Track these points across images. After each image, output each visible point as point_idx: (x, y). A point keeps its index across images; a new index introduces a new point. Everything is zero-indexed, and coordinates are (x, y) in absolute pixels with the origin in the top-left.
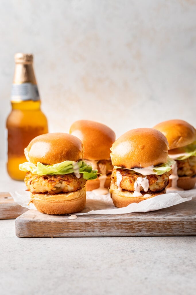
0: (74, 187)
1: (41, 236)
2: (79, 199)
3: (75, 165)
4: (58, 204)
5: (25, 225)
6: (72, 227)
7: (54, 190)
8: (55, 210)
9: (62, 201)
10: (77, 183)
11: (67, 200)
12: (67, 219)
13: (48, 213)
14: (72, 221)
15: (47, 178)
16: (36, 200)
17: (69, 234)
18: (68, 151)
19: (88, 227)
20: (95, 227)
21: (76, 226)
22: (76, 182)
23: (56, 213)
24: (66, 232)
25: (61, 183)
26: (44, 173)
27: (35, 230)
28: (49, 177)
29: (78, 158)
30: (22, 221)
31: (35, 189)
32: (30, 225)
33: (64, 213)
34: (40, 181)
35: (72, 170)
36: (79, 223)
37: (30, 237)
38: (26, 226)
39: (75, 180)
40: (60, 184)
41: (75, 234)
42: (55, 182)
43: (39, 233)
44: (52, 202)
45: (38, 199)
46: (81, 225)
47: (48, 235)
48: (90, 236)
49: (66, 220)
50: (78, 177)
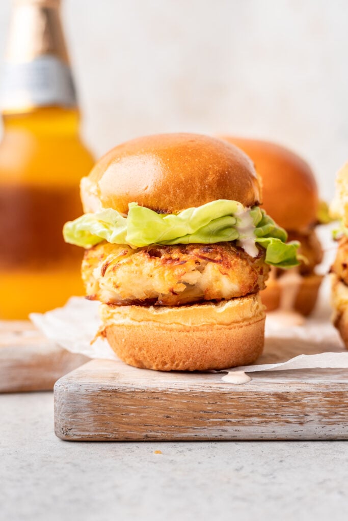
0: (242, 282)
1: (135, 438)
2: (255, 322)
3: (244, 215)
4: (190, 334)
5: (87, 401)
6: (235, 407)
7: (180, 292)
8: (180, 355)
9: (203, 325)
10: (250, 273)
11: (220, 324)
12: (219, 382)
13: (157, 365)
14: (234, 388)
15: (158, 255)
16: (119, 326)
17: (226, 431)
18: (223, 171)
19: (287, 409)
20: (308, 409)
21: (247, 403)
22: (247, 269)
23: (181, 364)
24: (216, 424)
25: (201, 270)
26: (147, 239)
27: (117, 416)
28: (162, 251)
29: (249, 196)
30: (76, 389)
31: (117, 287)
32: (103, 401)
33: (206, 366)
34: (135, 262)
35: (233, 231)
36: (258, 394)
37: (102, 439)
38: (88, 405)
39: (245, 263)
40: (197, 273)
41: (246, 431)
42: (185, 266)
43: (130, 427)
44: (171, 330)
45: (127, 321)
46: (264, 403)
47: (159, 435)
48: (289, 437)
49: (214, 386)
50: (252, 252)
